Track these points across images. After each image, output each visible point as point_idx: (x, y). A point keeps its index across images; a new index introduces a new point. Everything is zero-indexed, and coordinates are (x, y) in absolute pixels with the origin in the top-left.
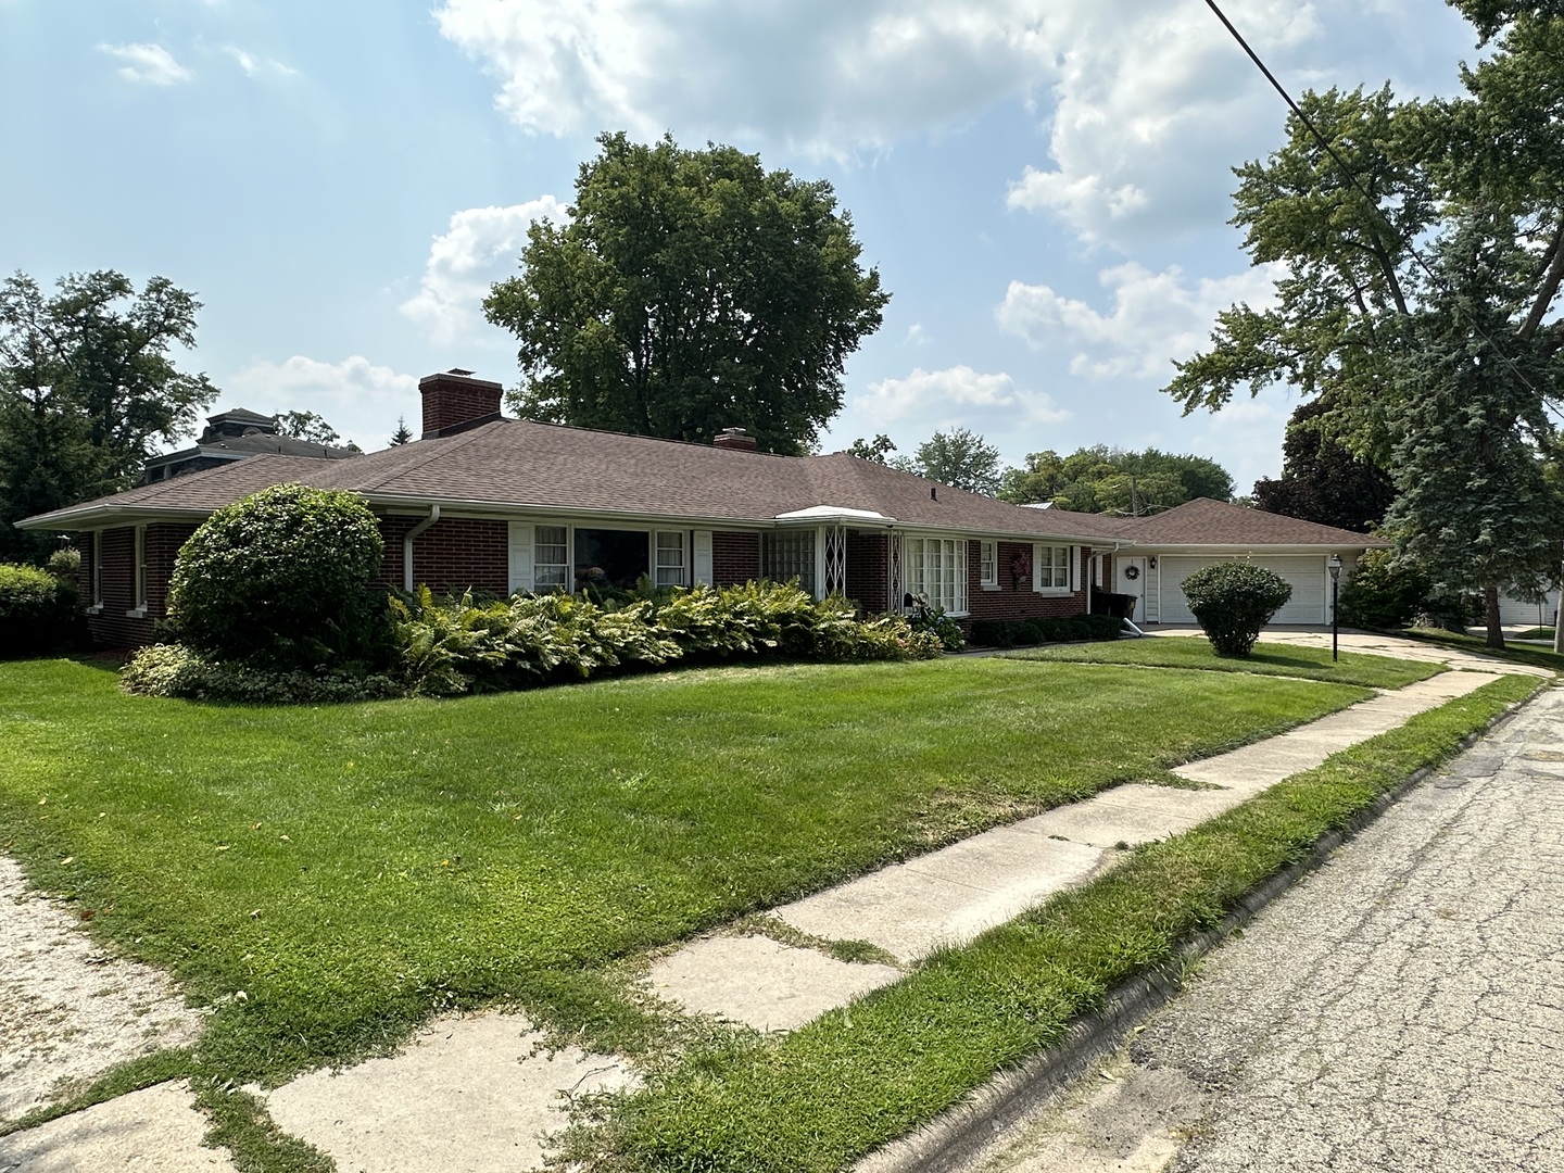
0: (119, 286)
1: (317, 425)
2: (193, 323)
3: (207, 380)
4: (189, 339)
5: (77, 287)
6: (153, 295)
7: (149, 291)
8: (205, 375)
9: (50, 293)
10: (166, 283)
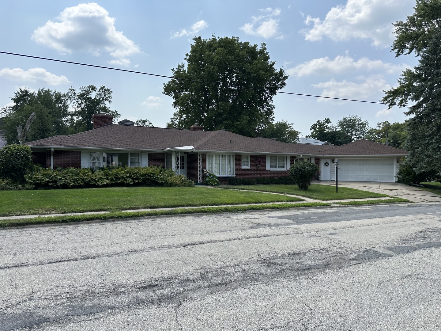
0: (94, 89)
1: (148, 123)
2: (111, 97)
3: (117, 112)
4: (110, 102)
5: (84, 90)
6: (101, 90)
7: (100, 89)
8: (116, 111)
9: (78, 91)
10: (104, 87)
